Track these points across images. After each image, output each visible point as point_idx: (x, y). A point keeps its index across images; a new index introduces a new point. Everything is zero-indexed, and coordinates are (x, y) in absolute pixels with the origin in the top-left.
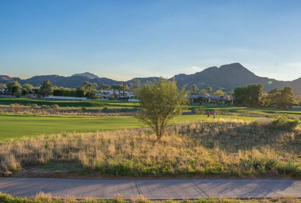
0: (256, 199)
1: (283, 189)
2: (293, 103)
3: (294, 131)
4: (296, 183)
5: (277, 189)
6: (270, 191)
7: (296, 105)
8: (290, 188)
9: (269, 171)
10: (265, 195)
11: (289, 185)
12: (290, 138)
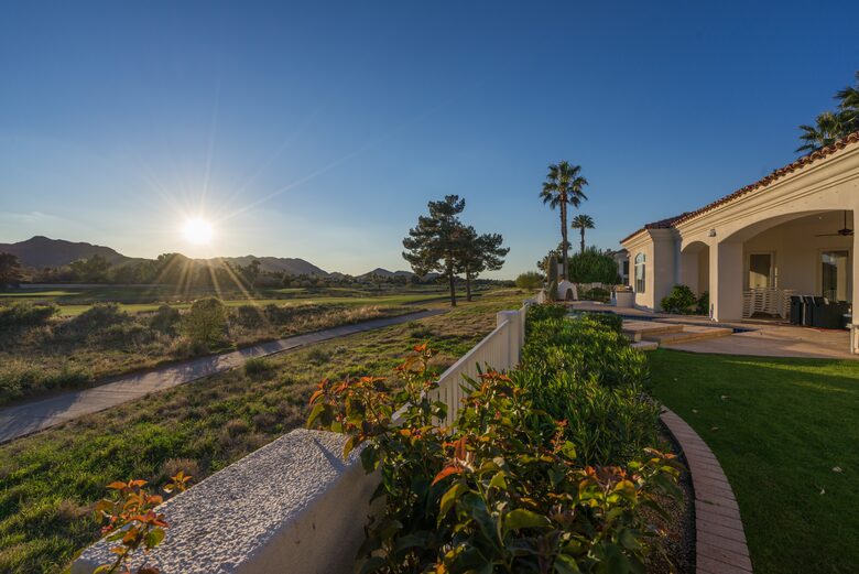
0: (24, 436)
1: (64, 408)
2: (21, 280)
3: (49, 323)
4: (82, 394)
5: (54, 412)
6: (43, 418)
7: (28, 283)
8: (77, 404)
9: (29, 390)
10: (37, 426)
11: (73, 400)
12: (44, 334)
